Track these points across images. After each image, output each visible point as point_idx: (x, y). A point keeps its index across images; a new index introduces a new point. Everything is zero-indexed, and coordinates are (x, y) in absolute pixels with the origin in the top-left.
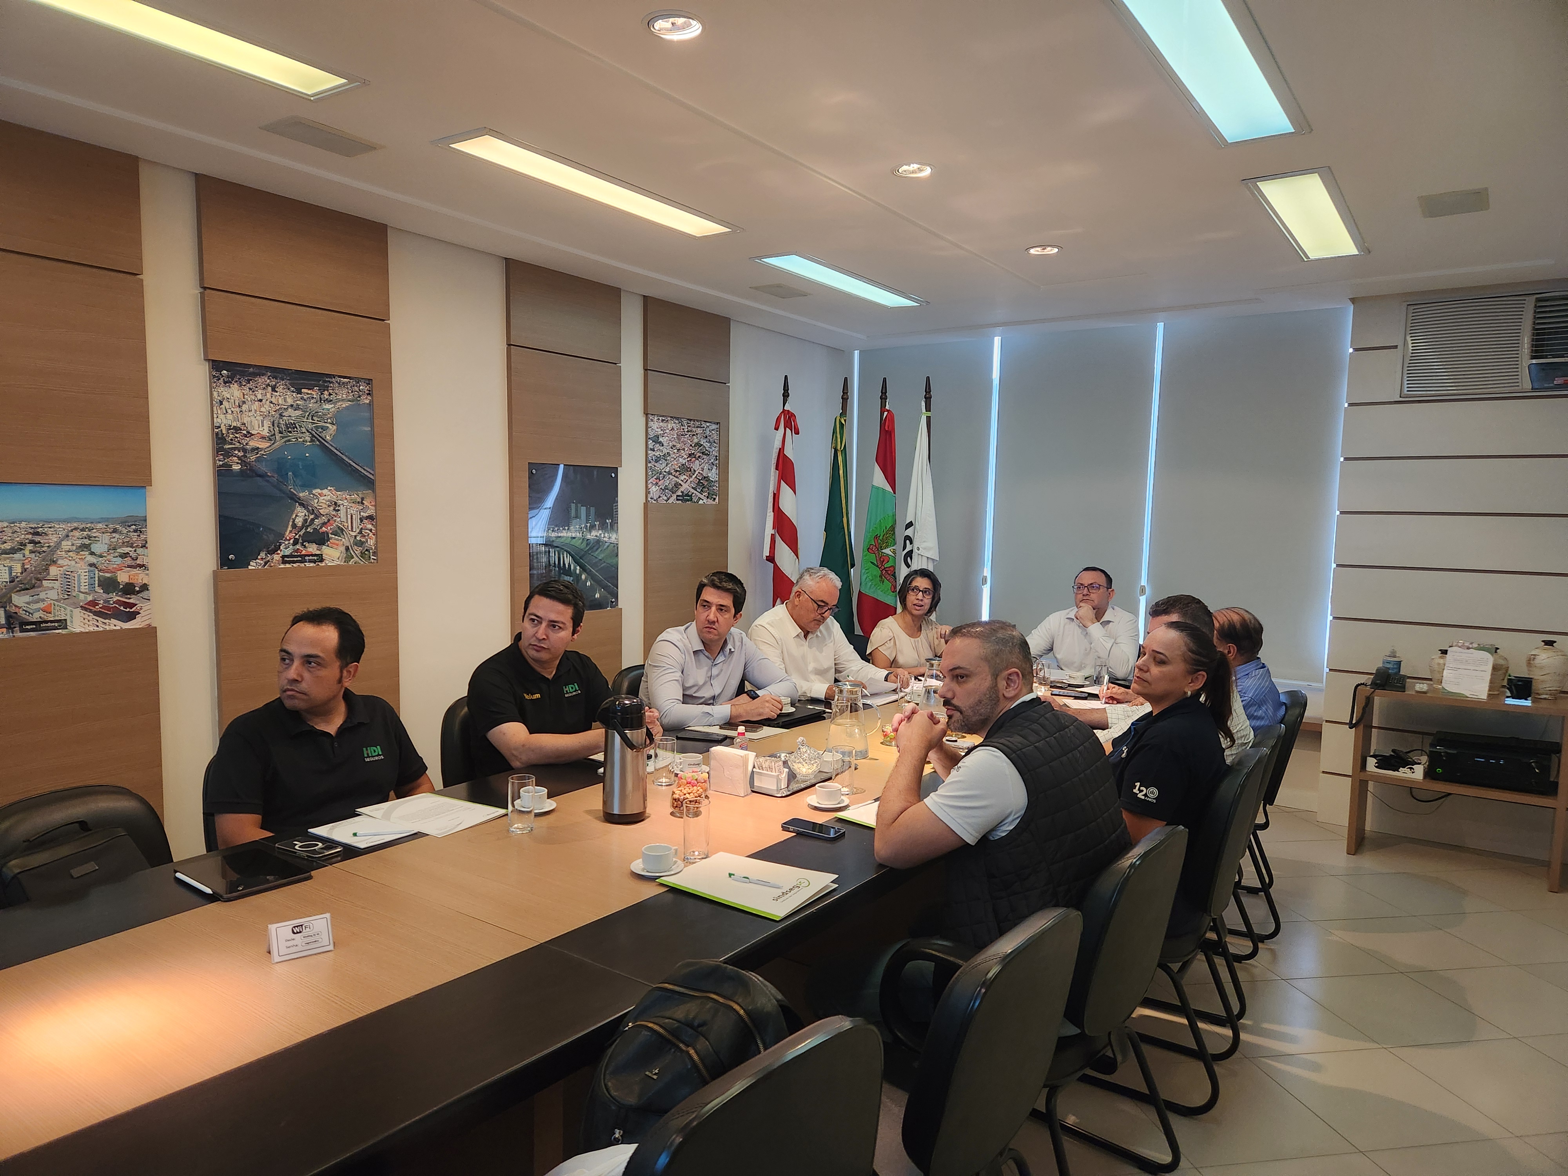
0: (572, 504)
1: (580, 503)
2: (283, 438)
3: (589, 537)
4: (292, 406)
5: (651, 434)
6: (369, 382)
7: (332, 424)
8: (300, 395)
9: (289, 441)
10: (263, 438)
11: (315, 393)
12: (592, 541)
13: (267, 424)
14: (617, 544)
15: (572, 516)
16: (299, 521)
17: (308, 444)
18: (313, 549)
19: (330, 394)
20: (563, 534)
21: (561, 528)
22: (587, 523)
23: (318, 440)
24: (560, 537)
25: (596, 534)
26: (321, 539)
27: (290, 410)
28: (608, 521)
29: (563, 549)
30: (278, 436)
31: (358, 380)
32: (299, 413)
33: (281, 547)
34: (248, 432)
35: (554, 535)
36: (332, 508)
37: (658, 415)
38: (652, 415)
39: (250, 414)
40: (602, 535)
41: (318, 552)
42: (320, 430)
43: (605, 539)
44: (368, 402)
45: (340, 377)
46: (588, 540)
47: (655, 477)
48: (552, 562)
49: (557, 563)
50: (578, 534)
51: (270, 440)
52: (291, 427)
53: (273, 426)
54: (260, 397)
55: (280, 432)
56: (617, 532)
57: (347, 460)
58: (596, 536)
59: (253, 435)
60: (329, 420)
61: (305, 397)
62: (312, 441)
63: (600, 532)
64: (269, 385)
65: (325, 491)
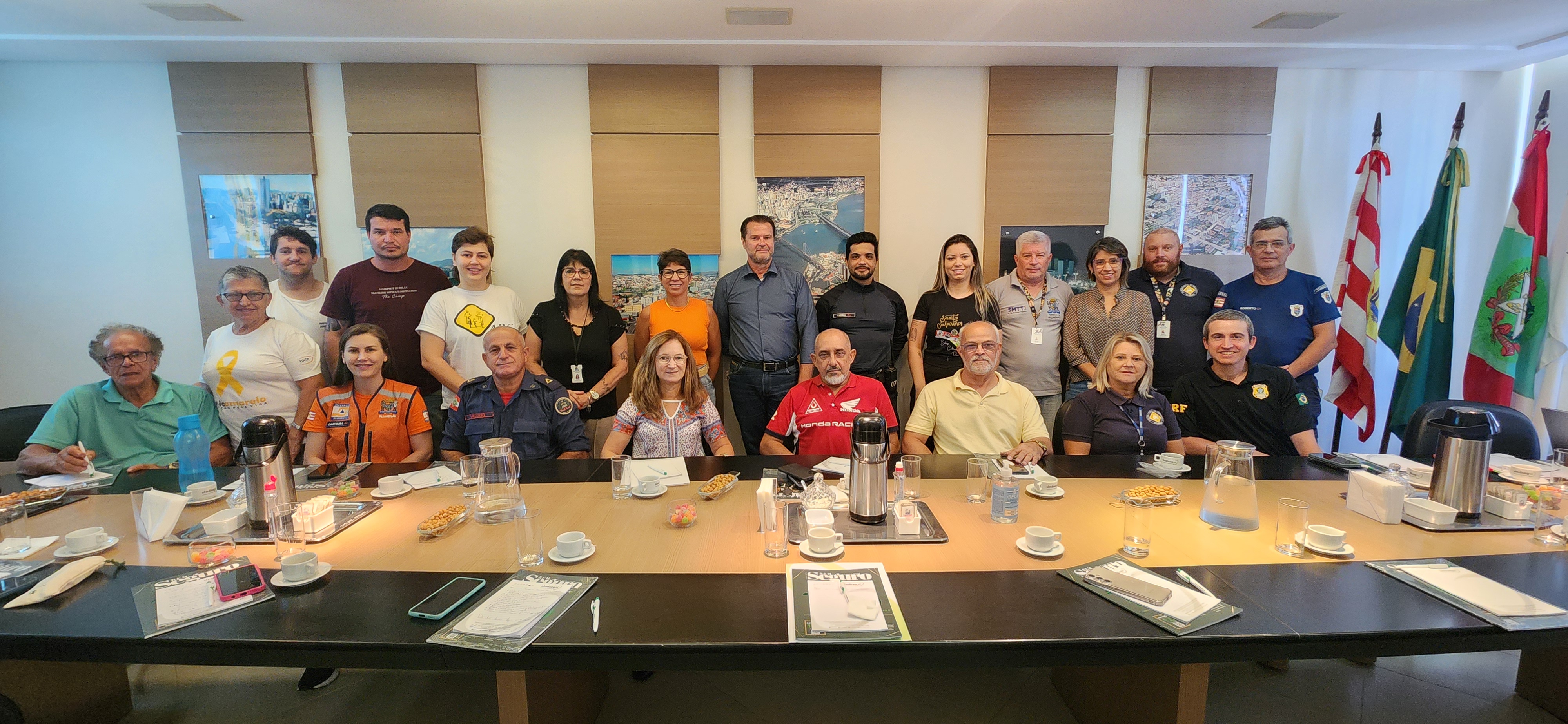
2: (801, 221)
4: (807, 200)
5: (1150, 192)
6: (863, 178)
7: (835, 209)
8: (813, 193)
9: (805, 223)
10: (788, 222)
11: (823, 190)
13: (790, 213)
17: (817, 224)
19: (834, 190)
23: (824, 221)
27: (805, 203)
30: (797, 221)
31: (855, 178)
32: (813, 204)
34: (778, 219)
36: (833, 265)
37: (1161, 175)
38: (1153, 175)
39: (780, 208)
42: (826, 214)
44: (862, 192)
45: (841, 177)
51: (792, 223)
52: (806, 213)
53: (794, 213)
54: (786, 197)
55: (799, 218)
57: (844, 232)
59: (780, 221)
60: (833, 208)
61: (817, 194)
62: (820, 222)
63: (1080, 282)
64: (792, 189)
65: (828, 254)
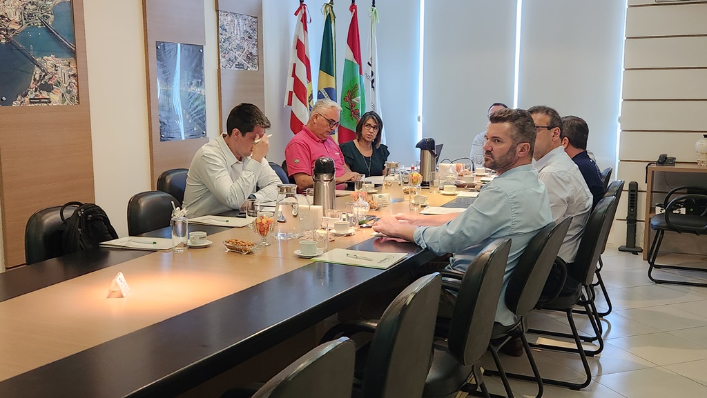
5: (220, 24)
7: (52, 14)
9: (30, 25)
10: (16, 23)
13: (18, 13)
14: (205, 96)
16: (37, 77)
17: (40, 27)
18: (45, 94)
23: (45, 25)
26: (49, 88)
32: (34, 7)
33: (29, 93)
36: (53, 69)
41: (48, 97)
51: (20, 24)
52: (30, 16)
53: (21, 15)
57: (60, 37)
60: (50, 12)
62: (41, 25)
65: (50, 58)
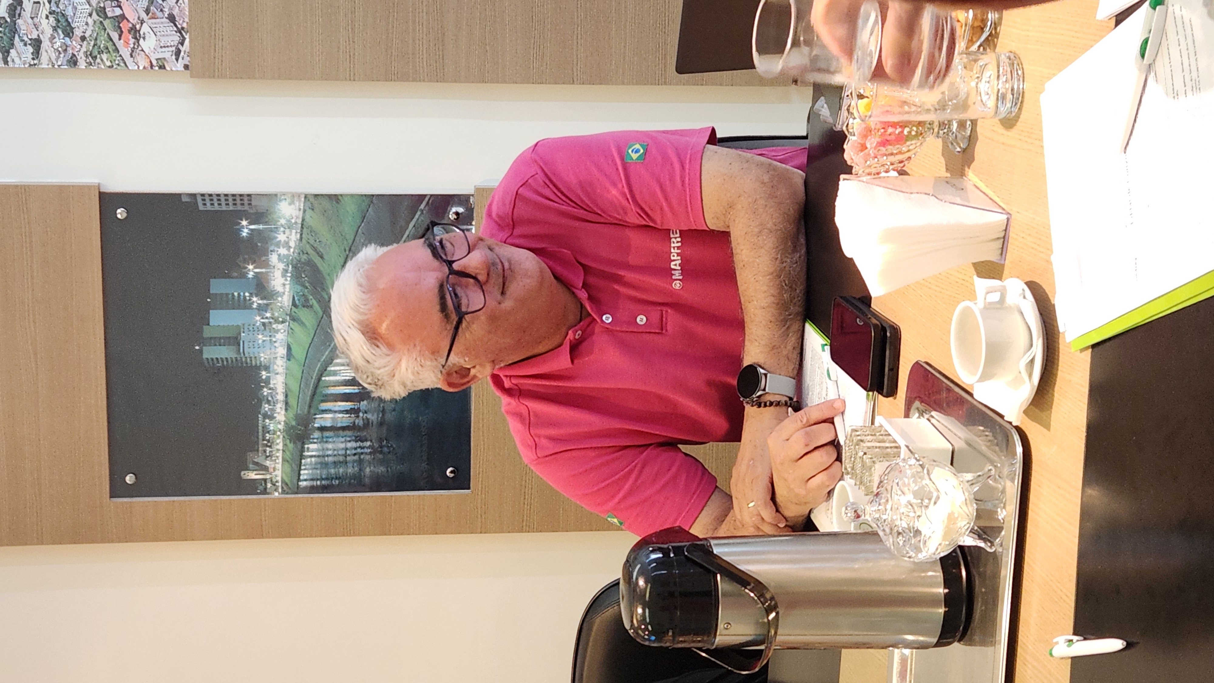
0: (205, 356)
1: (200, 331)
3: (285, 300)
12: (299, 288)
14: (306, 197)
15: (234, 355)
20: (278, 383)
21: (266, 391)
22: (250, 307)
24: (286, 396)
25: (278, 274)
28: (245, 233)
29: (316, 387)
35: (281, 415)
40: (283, 251)
43: (292, 244)
46: (294, 304)
47: (115, 36)
48: (344, 420)
49: (348, 405)
50: (280, 336)
56: (272, 197)
58: (286, 271)
63: (274, 258)
